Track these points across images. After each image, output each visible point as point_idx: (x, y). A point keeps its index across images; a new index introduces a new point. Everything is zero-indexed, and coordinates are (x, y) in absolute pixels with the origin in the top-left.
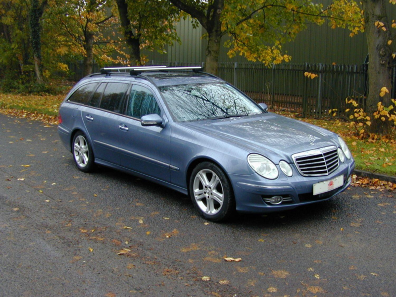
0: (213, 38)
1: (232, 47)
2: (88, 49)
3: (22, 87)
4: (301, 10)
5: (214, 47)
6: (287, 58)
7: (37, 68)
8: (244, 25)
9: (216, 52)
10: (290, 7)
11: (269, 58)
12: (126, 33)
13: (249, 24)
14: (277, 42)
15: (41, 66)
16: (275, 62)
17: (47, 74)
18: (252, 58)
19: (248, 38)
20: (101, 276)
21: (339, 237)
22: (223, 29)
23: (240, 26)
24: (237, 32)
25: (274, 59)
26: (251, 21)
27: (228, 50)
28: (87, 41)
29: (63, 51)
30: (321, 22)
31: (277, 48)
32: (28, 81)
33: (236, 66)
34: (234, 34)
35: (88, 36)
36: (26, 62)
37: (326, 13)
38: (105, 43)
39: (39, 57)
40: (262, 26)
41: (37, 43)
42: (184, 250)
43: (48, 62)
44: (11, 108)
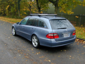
0: (56, 8)
1: (61, 10)
2: (30, 10)
3: (16, 17)
4: (76, 2)
5: (56, 10)
6: (73, 13)
7: (19, 13)
8: (64, 5)
9: (57, 11)
10: (74, 1)
11: (69, 13)
12: (37, 6)
13: (65, 5)
14: (71, 9)
15: (20, 13)
16: (70, 14)
17: (21, 14)
18: (65, 13)
19: (64, 8)
20: (19, 63)
21: (78, 57)
22: (59, 6)
23: (63, 5)
24: (62, 7)
25: (70, 13)
26: (65, 4)
27: (60, 10)
28: (30, 8)
29: (25, 10)
30: (81, 5)
31: (71, 10)
32: (17, 16)
33: (62, 14)
34: (61, 7)
35: (30, 7)
36: (17, 12)
37: (82, 3)
38: (34, 8)
39: (19, 11)
40: (67, 5)
41: (19, 8)
42: (40, 57)
43: (21, 12)
44: (12, 22)
